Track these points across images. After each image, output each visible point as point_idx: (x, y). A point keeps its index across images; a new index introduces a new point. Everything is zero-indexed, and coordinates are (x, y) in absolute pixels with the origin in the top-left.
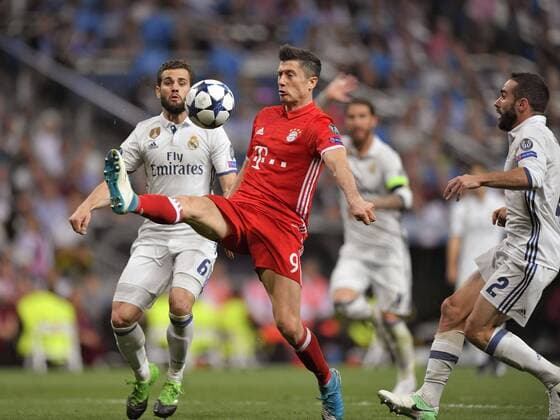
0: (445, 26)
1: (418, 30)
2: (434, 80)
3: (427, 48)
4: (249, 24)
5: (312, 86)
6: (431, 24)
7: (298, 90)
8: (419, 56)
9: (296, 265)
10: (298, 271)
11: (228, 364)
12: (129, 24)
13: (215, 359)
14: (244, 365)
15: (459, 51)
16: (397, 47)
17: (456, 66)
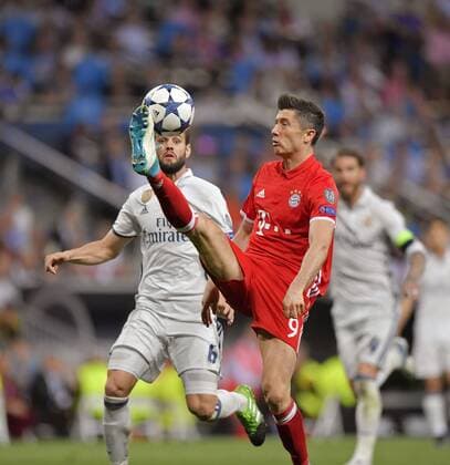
0: (400, 70)
1: (372, 75)
2: (389, 129)
3: (382, 94)
4: (191, 67)
5: (309, 139)
6: (386, 67)
7: (291, 141)
8: (372, 103)
9: (295, 331)
10: (297, 336)
11: (167, 435)
12: (60, 67)
13: (153, 431)
14: (183, 437)
15: (417, 98)
16: (349, 93)
17: (412, 114)
